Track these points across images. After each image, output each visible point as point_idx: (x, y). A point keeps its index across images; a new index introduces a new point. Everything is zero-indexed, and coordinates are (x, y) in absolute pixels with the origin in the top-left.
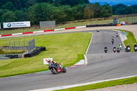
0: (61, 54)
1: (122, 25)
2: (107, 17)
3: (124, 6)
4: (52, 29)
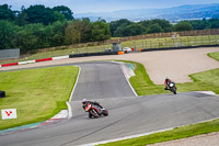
0: (30, 102)
1: (126, 52)
2: (102, 40)
3: (129, 23)
4: (15, 61)
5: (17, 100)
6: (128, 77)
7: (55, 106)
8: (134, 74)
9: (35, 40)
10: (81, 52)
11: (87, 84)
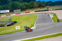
1: (51, 10)
2: (44, 7)
3: (52, 2)
4: (19, 13)
5: (20, 24)
6: (51, 17)
7: (31, 25)
8: (53, 17)
9: (25, 7)
10: (38, 10)
11: (40, 19)
